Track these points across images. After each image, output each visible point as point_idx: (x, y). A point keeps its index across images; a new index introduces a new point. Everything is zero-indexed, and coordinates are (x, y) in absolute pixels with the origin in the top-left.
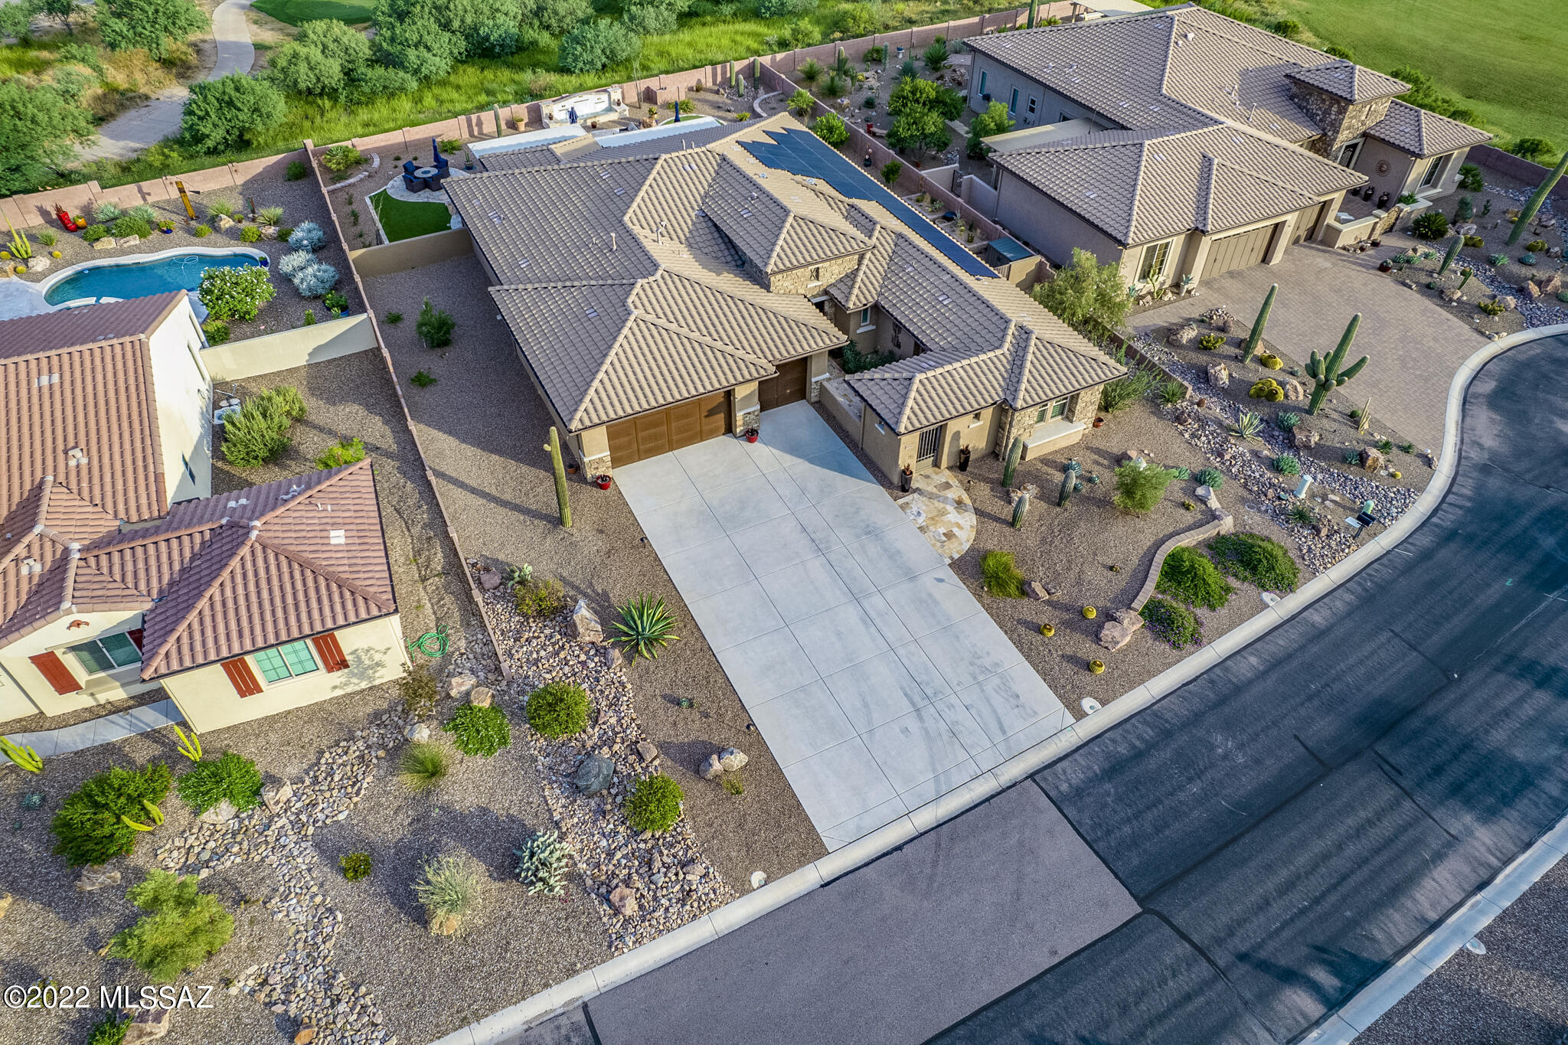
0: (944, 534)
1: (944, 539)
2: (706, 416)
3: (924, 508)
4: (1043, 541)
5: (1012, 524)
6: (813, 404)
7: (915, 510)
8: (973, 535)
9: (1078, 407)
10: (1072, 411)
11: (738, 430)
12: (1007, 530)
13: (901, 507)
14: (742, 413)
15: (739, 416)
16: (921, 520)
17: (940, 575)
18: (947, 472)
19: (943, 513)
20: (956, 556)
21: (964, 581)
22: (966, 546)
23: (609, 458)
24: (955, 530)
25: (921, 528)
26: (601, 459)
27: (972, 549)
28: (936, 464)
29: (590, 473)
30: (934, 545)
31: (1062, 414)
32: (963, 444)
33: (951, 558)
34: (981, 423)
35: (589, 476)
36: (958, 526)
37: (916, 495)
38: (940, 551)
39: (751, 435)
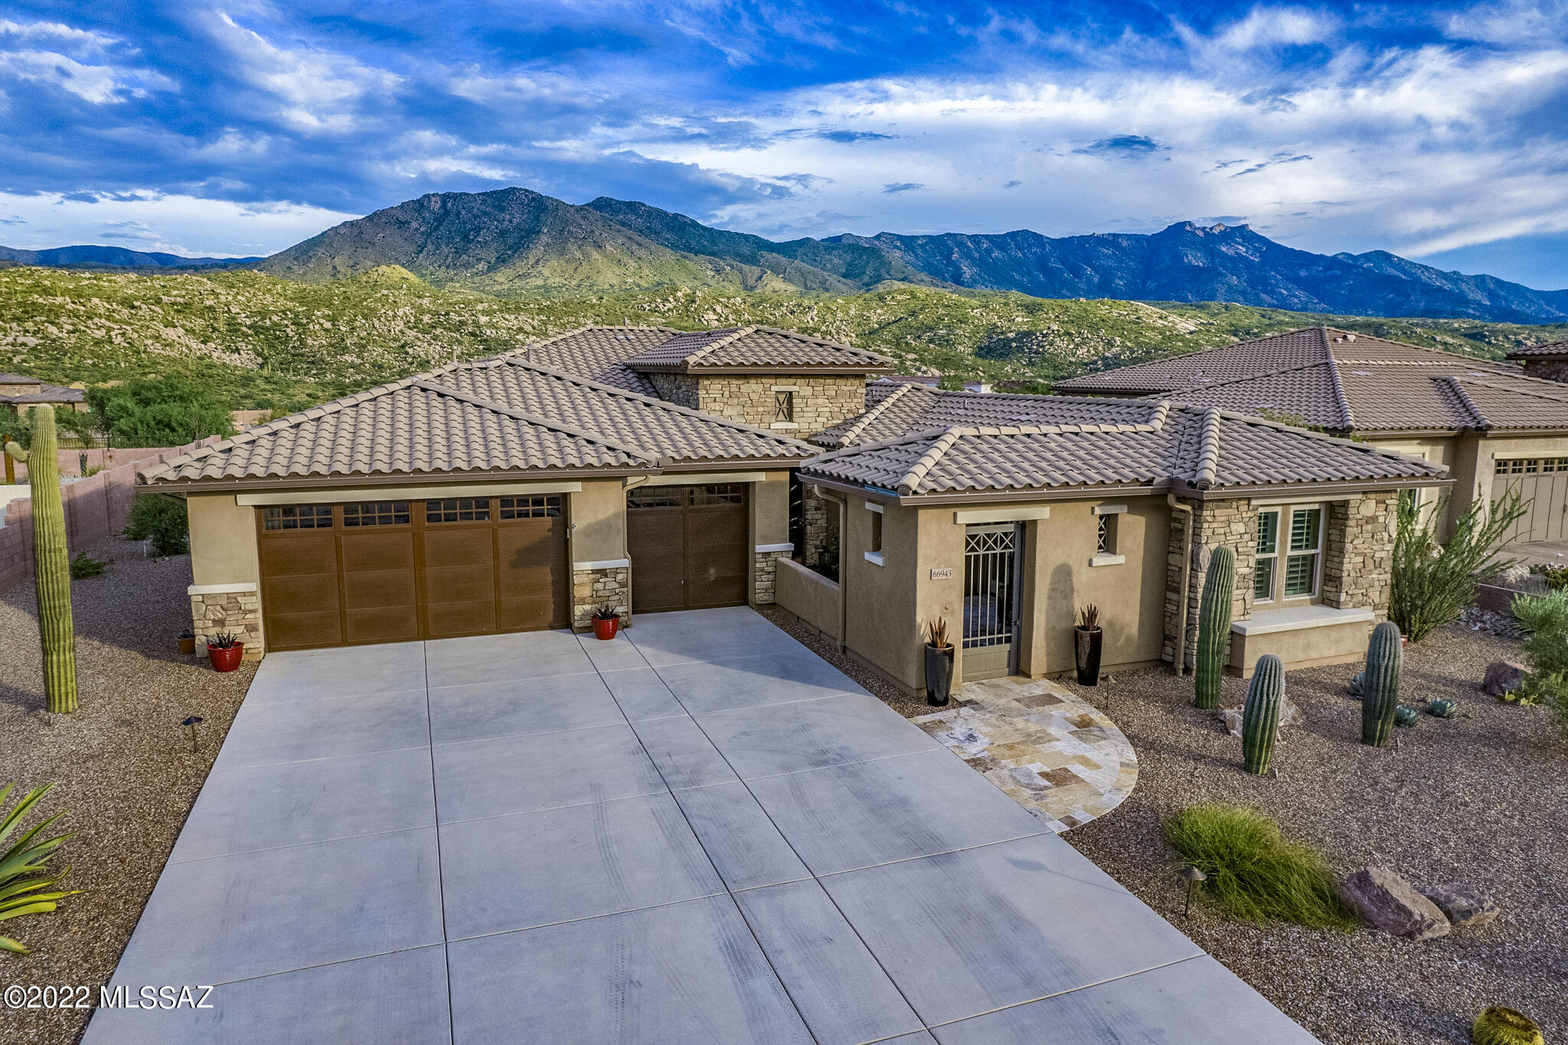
0: (1043, 775)
1: (1045, 782)
2: (515, 565)
3: (985, 729)
4: (1353, 799)
5: (1249, 765)
6: (760, 608)
7: (960, 730)
8: (1131, 780)
9: (1347, 567)
10: (1333, 579)
11: (578, 610)
12: (1235, 778)
13: (925, 727)
14: (588, 566)
15: (582, 567)
16: (974, 749)
17: (1029, 853)
18: (1047, 683)
19: (1041, 738)
20: (1084, 818)
21: (1117, 875)
22: (1118, 799)
23: (256, 603)
24: (1076, 768)
25: (975, 762)
26: (232, 597)
27: (1132, 805)
28: (1019, 667)
29: (205, 632)
30: (1011, 794)
31: (1309, 590)
32: (1080, 605)
33: (1072, 822)
34: (1120, 559)
35: (200, 639)
36: (1085, 762)
37: (964, 711)
38: (1033, 805)
39: (603, 625)
